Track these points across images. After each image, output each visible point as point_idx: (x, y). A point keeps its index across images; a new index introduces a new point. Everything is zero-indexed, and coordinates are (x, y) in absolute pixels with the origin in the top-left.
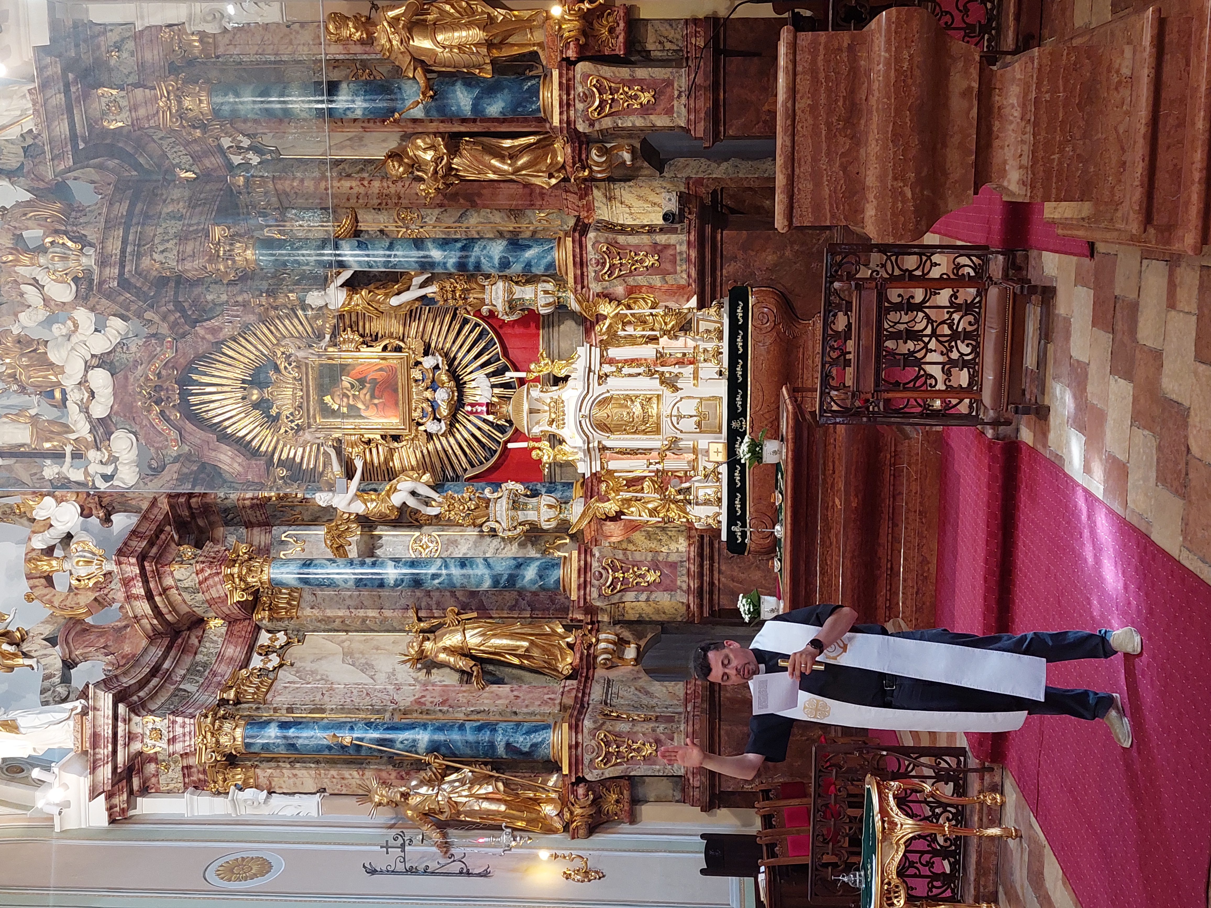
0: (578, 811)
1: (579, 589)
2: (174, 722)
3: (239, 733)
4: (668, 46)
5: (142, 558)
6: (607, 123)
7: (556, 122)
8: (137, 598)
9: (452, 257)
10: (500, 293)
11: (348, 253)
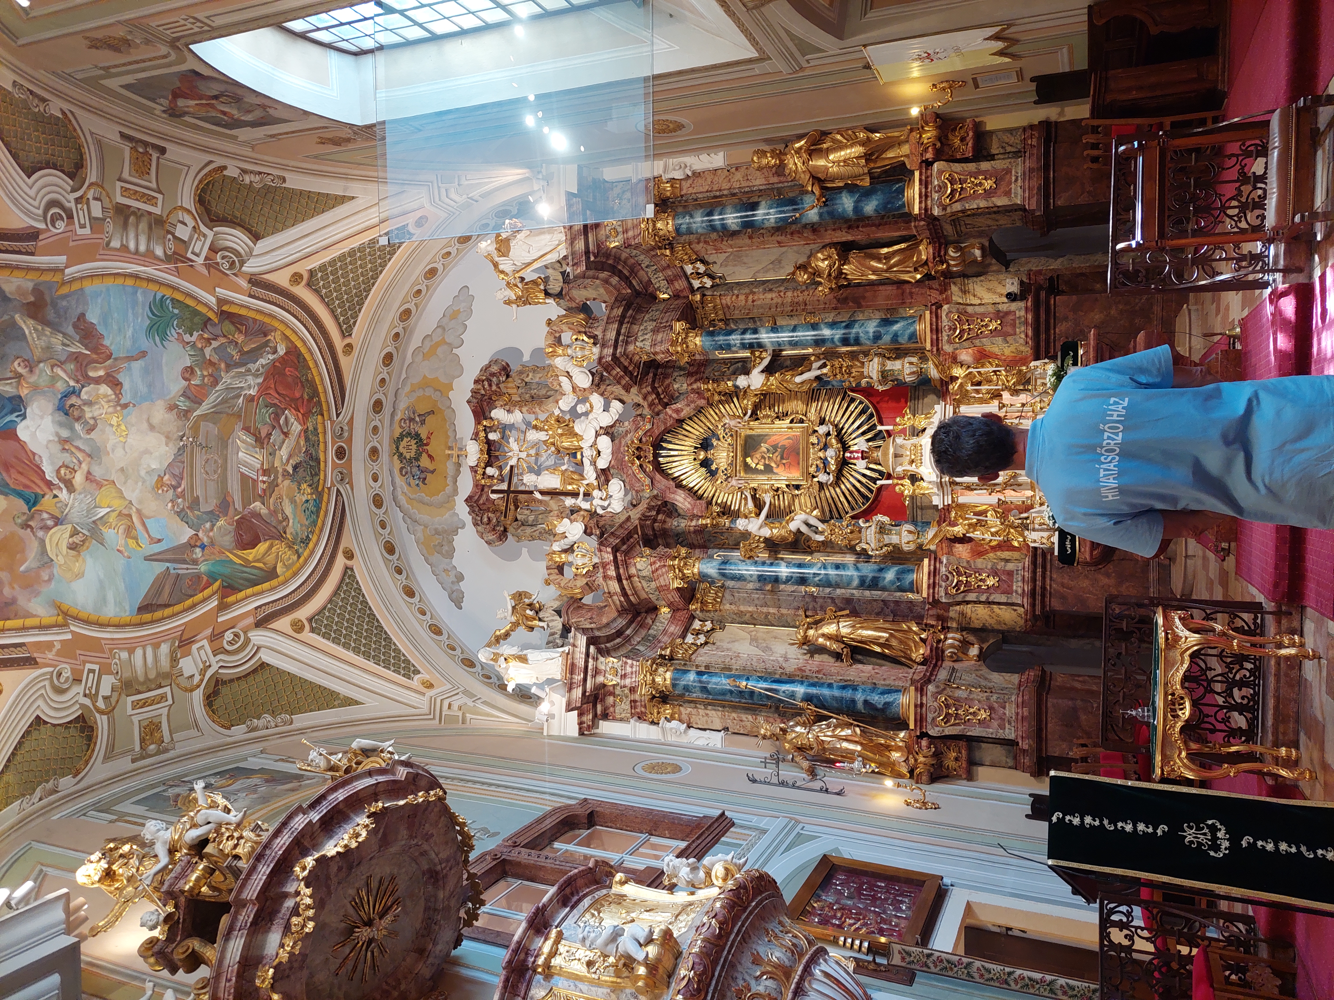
0: (921, 759)
1: (929, 588)
2: (626, 663)
3: (669, 675)
4: (1008, 150)
5: (616, 551)
6: (956, 207)
7: (917, 211)
8: (610, 578)
9: (838, 334)
10: (876, 366)
11: (764, 336)
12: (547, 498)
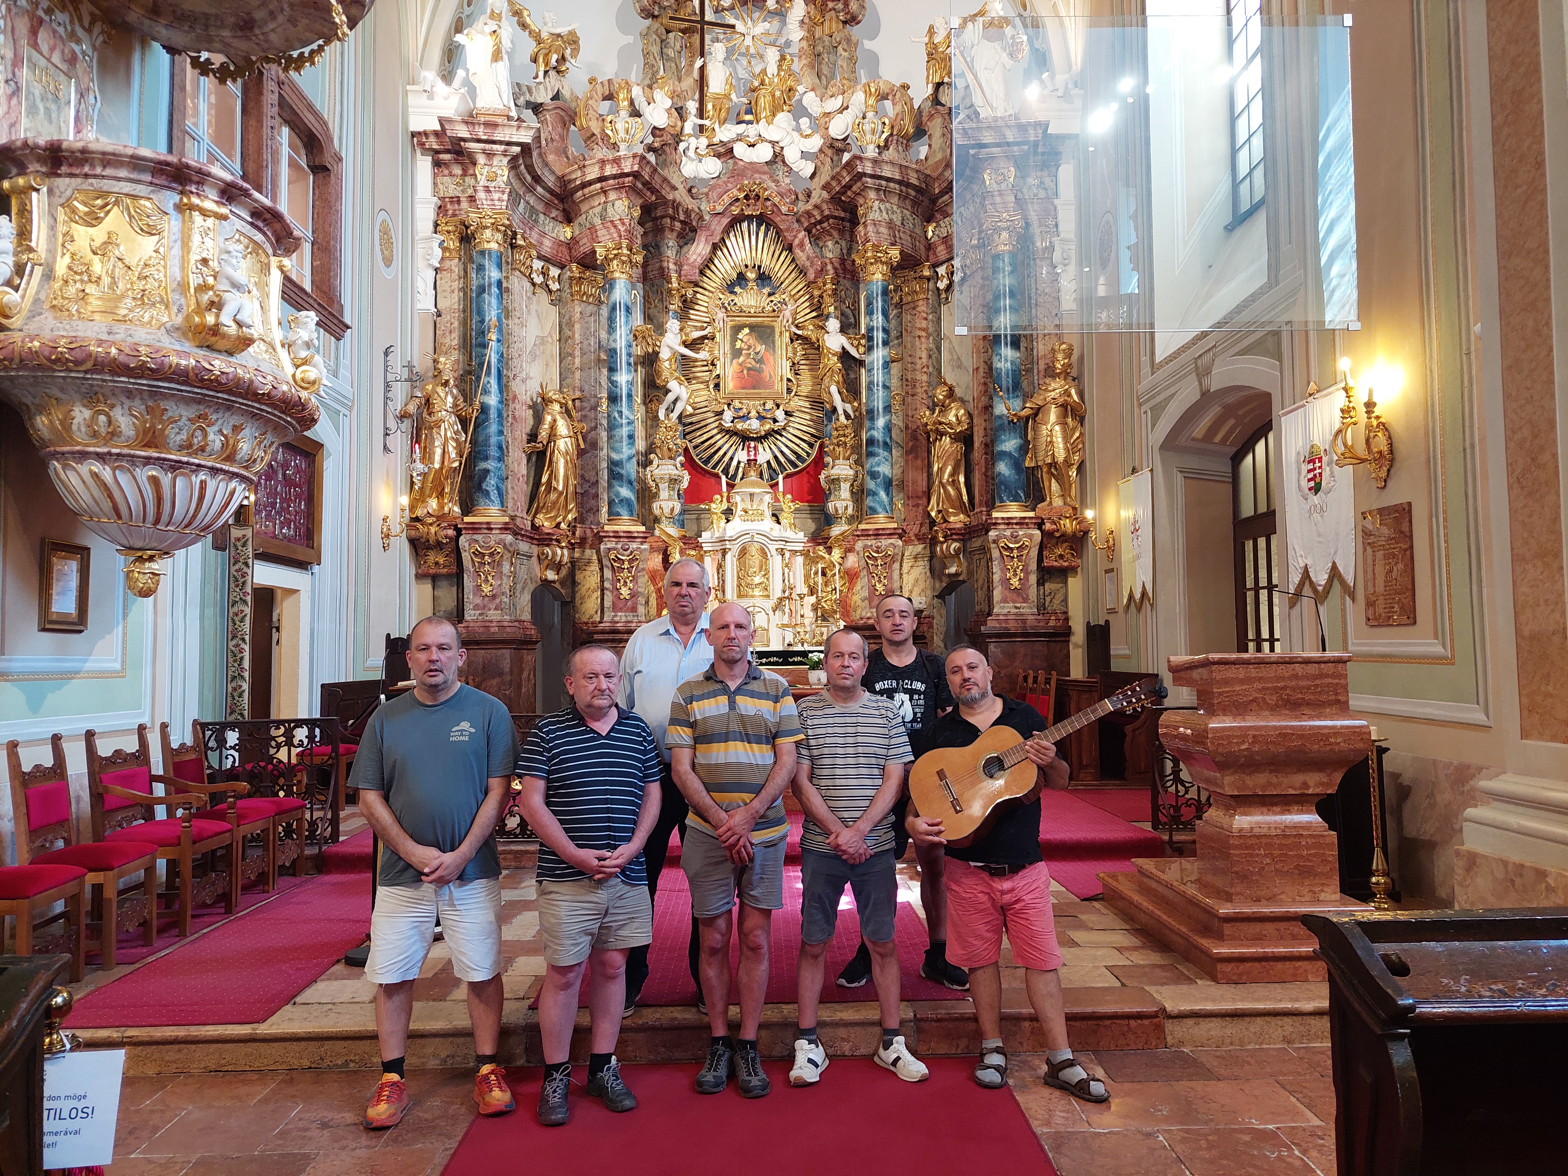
0: (433, 529)
1: (614, 532)
2: (503, 192)
3: (494, 246)
4: (1048, 599)
5: (636, 175)
6: (995, 554)
7: (995, 515)
8: (602, 168)
9: (878, 435)
10: (845, 472)
11: (880, 354)
12: (696, 74)
